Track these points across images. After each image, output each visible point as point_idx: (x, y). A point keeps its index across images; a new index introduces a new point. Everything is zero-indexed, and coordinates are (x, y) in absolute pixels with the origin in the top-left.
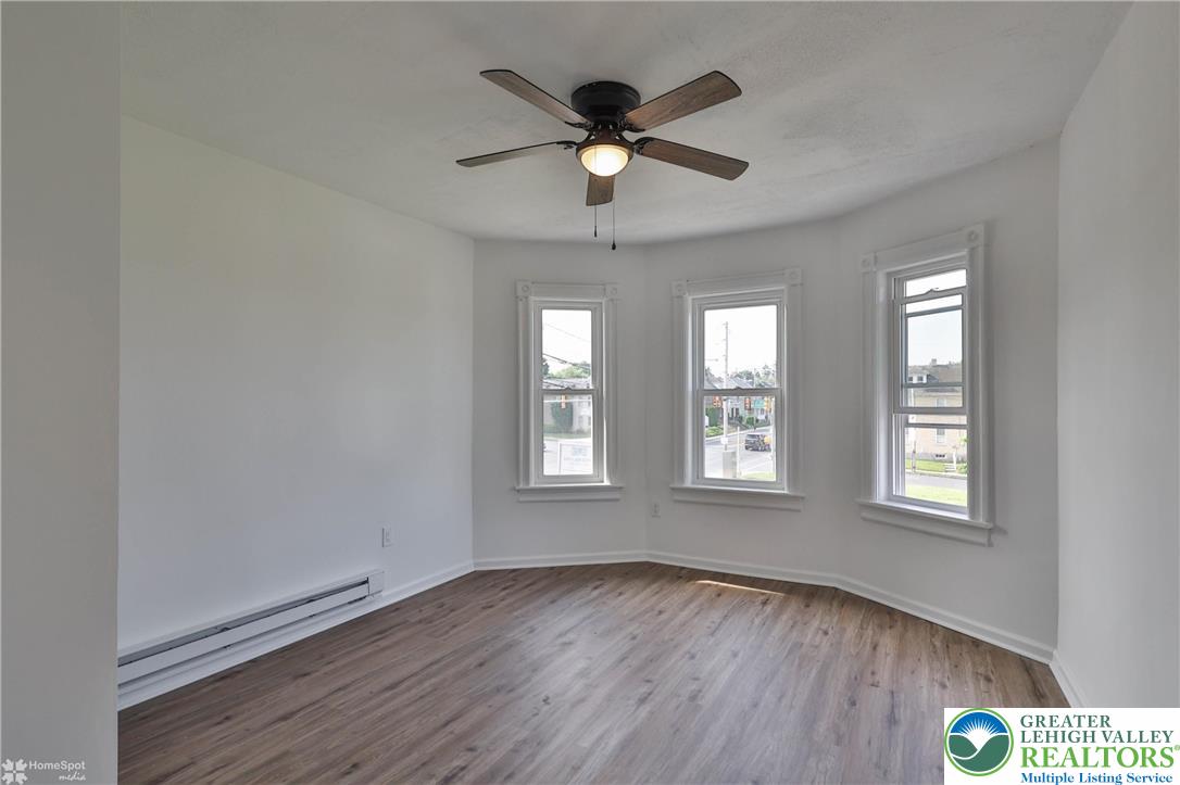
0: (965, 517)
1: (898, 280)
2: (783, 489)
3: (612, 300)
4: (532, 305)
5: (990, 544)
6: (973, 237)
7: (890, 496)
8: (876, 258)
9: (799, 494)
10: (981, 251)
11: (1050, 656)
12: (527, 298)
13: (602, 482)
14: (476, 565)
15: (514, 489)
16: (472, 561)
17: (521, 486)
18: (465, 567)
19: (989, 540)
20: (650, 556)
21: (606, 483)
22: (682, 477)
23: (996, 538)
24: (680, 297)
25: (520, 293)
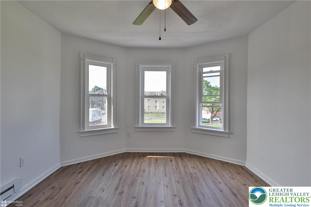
0: (223, 130)
1: (202, 67)
2: (169, 125)
3: (115, 64)
4: (86, 63)
5: (229, 137)
6: (226, 57)
7: (199, 126)
8: (197, 60)
9: (174, 127)
10: (228, 61)
11: (245, 164)
12: (84, 59)
13: (111, 127)
14: (61, 164)
15: (78, 132)
16: (60, 163)
17: (82, 131)
18: (57, 166)
19: (229, 136)
20: (126, 150)
21: (112, 127)
22: (138, 123)
23: (230, 135)
24: (138, 66)
25: (82, 57)
